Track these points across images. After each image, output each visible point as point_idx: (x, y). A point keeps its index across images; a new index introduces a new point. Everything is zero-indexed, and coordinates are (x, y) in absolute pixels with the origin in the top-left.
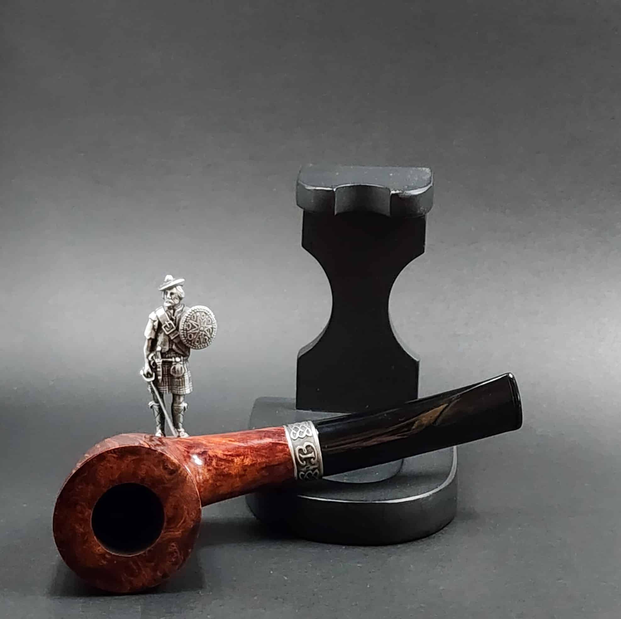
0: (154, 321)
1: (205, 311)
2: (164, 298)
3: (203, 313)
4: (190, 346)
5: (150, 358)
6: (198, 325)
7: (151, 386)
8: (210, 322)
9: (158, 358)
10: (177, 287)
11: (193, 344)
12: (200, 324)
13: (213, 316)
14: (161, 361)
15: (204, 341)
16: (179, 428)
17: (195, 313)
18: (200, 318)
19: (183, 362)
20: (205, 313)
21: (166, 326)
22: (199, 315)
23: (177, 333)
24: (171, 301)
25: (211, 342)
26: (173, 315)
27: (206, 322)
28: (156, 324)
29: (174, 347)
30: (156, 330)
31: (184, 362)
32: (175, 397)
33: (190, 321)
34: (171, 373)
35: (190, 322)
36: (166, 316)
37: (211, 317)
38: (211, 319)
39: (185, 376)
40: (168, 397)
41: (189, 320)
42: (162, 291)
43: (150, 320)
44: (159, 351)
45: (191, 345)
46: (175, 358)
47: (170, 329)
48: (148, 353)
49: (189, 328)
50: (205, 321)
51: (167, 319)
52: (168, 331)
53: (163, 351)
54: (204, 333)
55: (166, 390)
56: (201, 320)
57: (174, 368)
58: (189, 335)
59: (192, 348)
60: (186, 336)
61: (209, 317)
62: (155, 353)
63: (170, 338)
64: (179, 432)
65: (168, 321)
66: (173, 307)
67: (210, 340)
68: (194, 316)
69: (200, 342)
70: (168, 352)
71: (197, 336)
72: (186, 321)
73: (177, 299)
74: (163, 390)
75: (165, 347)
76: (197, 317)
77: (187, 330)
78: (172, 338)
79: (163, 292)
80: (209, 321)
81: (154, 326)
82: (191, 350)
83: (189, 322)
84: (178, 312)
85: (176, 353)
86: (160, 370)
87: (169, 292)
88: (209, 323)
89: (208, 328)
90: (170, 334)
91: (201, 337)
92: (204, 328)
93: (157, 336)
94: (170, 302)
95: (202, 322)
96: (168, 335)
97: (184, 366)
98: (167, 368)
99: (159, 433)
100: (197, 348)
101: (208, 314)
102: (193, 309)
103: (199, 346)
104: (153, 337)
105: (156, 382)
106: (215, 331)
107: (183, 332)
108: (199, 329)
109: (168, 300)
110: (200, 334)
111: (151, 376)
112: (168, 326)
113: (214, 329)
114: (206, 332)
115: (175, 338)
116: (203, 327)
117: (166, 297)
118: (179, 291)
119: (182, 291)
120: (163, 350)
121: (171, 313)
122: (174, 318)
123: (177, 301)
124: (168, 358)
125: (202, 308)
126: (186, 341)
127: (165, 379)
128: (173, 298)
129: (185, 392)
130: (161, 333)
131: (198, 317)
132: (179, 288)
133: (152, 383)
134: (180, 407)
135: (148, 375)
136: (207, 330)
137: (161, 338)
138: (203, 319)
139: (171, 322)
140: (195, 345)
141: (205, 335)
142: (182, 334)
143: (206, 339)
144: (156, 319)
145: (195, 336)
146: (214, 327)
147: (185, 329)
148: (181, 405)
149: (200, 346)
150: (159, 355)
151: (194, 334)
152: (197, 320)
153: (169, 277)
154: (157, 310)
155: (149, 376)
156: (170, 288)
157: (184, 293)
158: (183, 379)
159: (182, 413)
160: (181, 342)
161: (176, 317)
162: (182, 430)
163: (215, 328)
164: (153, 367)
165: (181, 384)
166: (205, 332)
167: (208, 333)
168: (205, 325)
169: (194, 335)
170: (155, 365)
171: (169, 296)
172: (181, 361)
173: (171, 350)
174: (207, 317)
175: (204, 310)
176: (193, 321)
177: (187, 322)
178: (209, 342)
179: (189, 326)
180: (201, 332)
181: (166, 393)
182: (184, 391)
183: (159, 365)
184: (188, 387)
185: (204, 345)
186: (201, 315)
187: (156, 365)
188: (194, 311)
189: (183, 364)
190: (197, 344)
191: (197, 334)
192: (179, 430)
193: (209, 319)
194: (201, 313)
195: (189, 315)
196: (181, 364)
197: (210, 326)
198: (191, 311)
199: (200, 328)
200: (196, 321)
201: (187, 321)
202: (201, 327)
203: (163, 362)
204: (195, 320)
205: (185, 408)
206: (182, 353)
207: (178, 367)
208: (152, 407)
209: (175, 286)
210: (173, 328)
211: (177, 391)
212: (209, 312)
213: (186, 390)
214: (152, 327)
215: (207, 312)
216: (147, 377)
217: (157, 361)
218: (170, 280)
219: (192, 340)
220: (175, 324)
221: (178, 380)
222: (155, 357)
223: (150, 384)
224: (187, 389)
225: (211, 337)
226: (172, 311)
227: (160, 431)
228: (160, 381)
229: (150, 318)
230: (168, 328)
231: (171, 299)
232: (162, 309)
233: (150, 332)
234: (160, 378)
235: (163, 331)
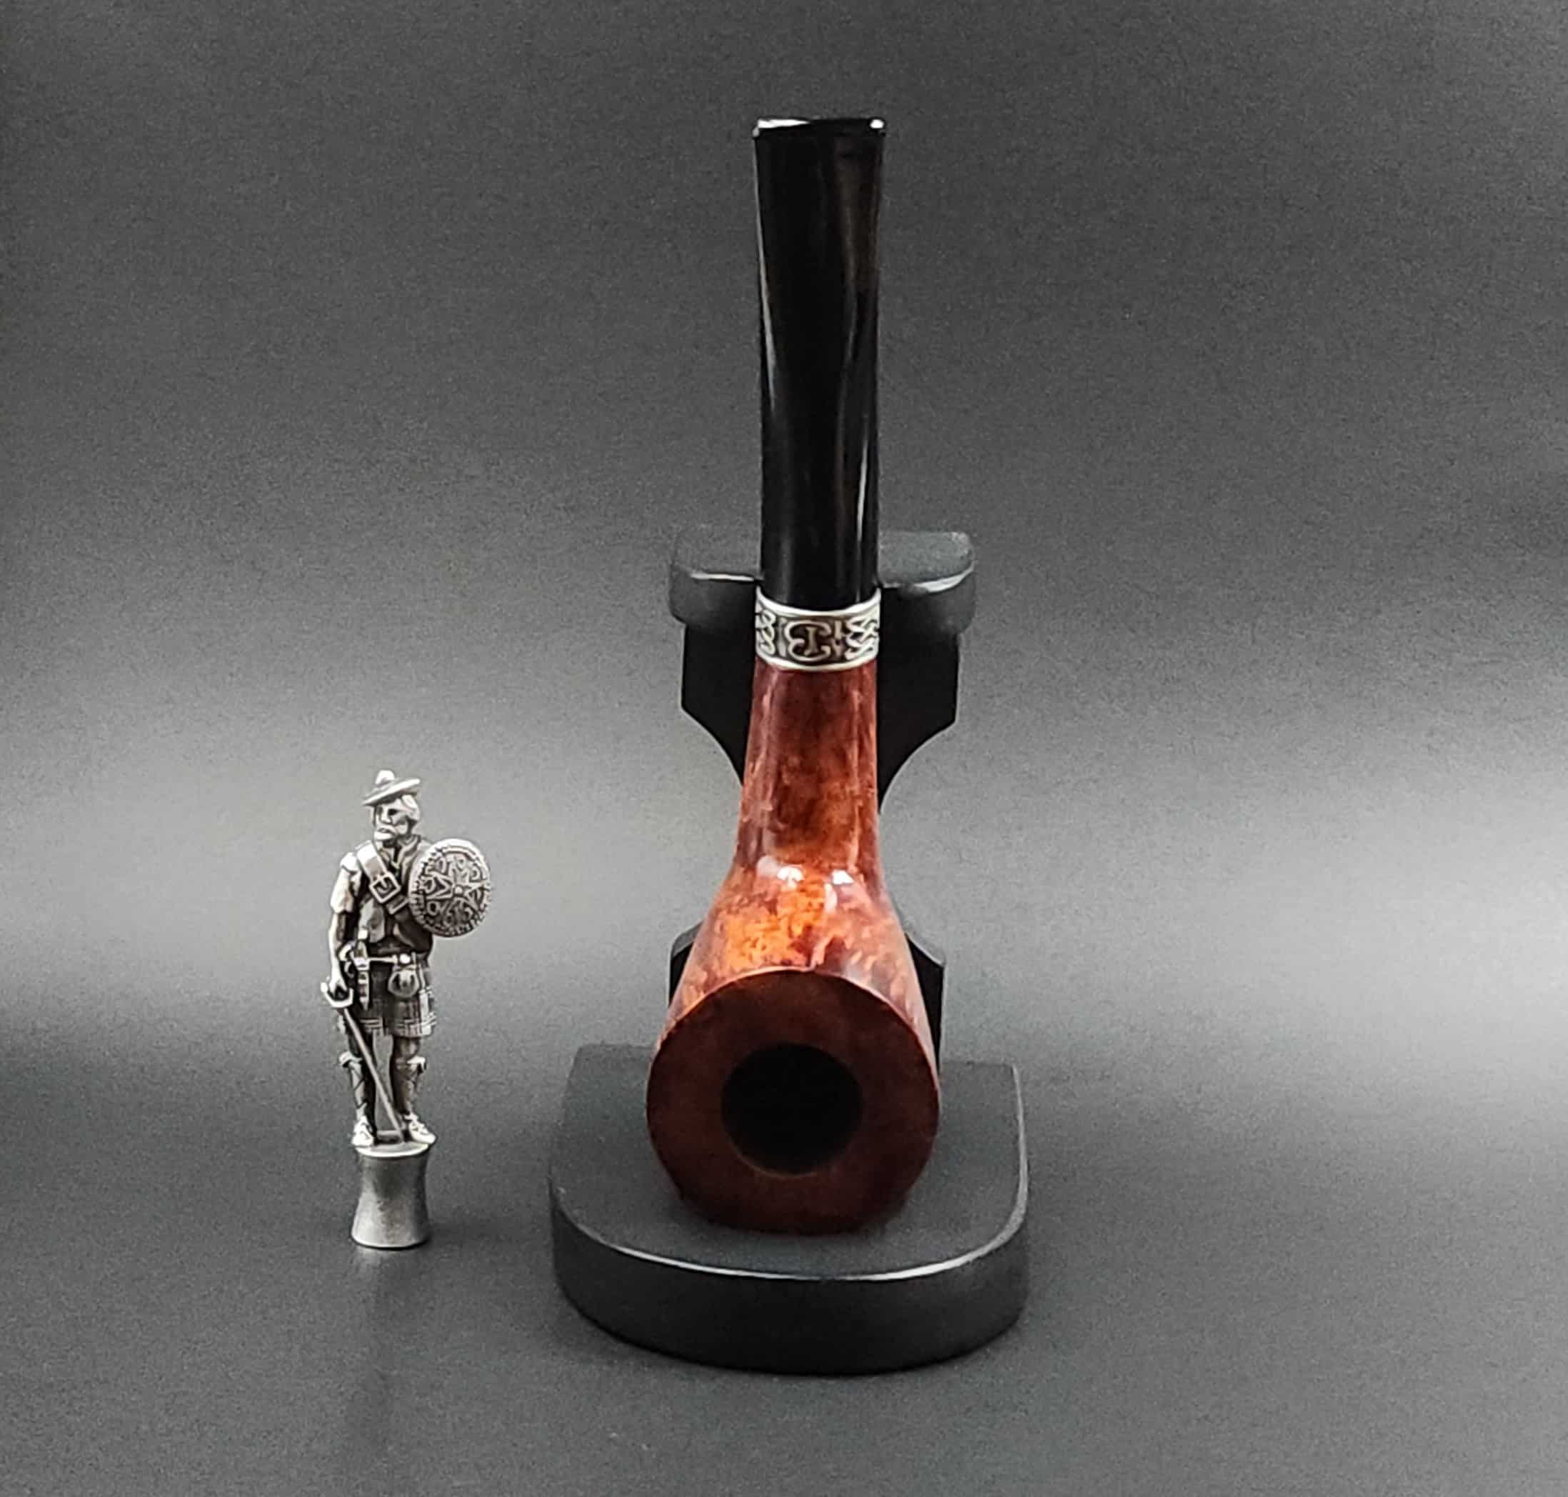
1: (466, 851)
2: (374, 822)
3: (462, 854)
5: (342, 955)
6: (449, 883)
7: (345, 1020)
8: (476, 876)
9: (360, 955)
10: (404, 797)
11: (439, 925)
12: (455, 880)
13: (482, 864)
14: (368, 962)
15: (464, 919)
16: (408, 1114)
18: (455, 867)
19: (417, 964)
20: (466, 855)
21: (379, 885)
22: (453, 860)
23: (403, 901)
24: (390, 827)
25: (479, 919)
26: (395, 860)
27: (468, 875)
28: (357, 879)
29: (396, 931)
30: (356, 894)
31: (420, 965)
32: (399, 1042)
33: (435, 874)
34: (391, 989)
35: (432, 876)
36: (378, 862)
37: (479, 865)
38: (479, 868)
39: (421, 997)
40: (384, 1043)
41: (430, 870)
42: (371, 804)
43: (343, 871)
44: (362, 940)
46: (398, 955)
47: (387, 891)
48: (339, 943)
49: (429, 888)
50: (465, 875)
51: (380, 868)
52: (383, 896)
53: (372, 940)
54: (462, 900)
55: (378, 1028)
56: (457, 871)
57: (397, 978)
58: (429, 903)
60: (422, 906)
61: (475, 865)
62: (353, 944)
63: (386, 912)
64: (408, 1122)
65: (382, 874)
66: (395, 841)
67: (476, 916)
68: (441, 863)
69: (455, 919)
70: (382, 941)
71: (447, 907)
72: (423, 874)
73: (403, 823)
74: (373, 1028)
75: (375, 931)
76: (448, 864)
77: (425, 894)
78: (392, 911)
79: (372, 809)
80: (475, 873)
81: (351, 885)
82: (436, 938)
83: (430, 876)
84: (407, 854)
85: (401, 944)
86: (364, 982)
87: (386, 808)
88: (474, 879)
89: (473, 888)
90: (388, 901)
91: (456, 909)
92: (463, 889)
93: (357, 906)
94: (388, 831)
95: (458, 875)
96: (384, 905)
97: (417, 973)
98: (380, 979)
99: (363, 1122)
100: (447, 933)
101: (474, 857)
102: (439, 847)
103: (452, 928)
104: (349, 908)
105: (355, 1010)
106: (488, 896)
108: (451, 892)
109: (384, 826)
110: (455, 902)
111: (346, 996)
112: (384, 884)
113: (486, 892)
114: (469, 897)
115: (399, 912)
116: (460, 885)
117: (380, 819)
118: (408, 806)
119: (414, 805)
120: (372, 937)
121: (389, 856)
122: (396, 865)
123: (403, 829)
124: (384, 954)
125: (459, 844)
127: (377, 1002)
128: (394, 822)
129: (421, 1031)
130: (367, 901)
131: (450, 865)
132: (407, 799)
133: (346, 1012)
134: (408, 1064)
135: (339, 994)
136: (471, 894)
137: (367, 911)
138: (460, 870)
139: (389, 875)
140: (442, 927)
141: (465, 905)
143: (467, 914)
144: (356, 868)
145: (444, 908)
146: (486, 887)
147: (421, 891)
148: (411, 1061)
149: (455, 930)
150: (362, 946)
151: (442, 901)
152: (447, 870)
153: (386, 775)
154: (359, 849)
155: (341, 995)
156: (390, 799)
157: (418, 811)
158: (416, 1002)
159: (414, 1077)
160: (412, 918)
161: (401, 866)
162: (411, 1116)
163: (488, 890)
164: (351, 975)
165: (411, 1015)
166: (465, 897)
167: (472, 901)
168: (467, 883)
169: (442, 906)
170: (354, 971)
171: (385, 816)
172: (411, 962)
173: (389, 937)
174: (471, 863)
175: (464, 848)
176: (440, 872)
177: (426, 875)
178: (475, 919)
179: (429, 884)
180: (456, 899)
181: (378, 1034)
182: (418, 1029)
183: (364, 970)
184: (429, 1020)
185: (463, 926)
186: (456, 860)
187: (357, 972)
188: (440, 850)
189: (417, 968)
190: (448, 924)
191: (446, 902)
192: (407, 1117)
193: (475, 868)
194: (456, 855)
195: (430, 859)
196: (411, 969)
197: (478, 885)
198: (434, 851)
199: (454, 889)
200: (446, 874)
201: (426, 872)
202: (457, 885)
203: (372, 964)
204: (443, 871)
205: (419, 1066)
206: (413, 944)
207: (405, 975)
208: (346, 1065)
209: (399, 795)
210: (394, 888)
211: (402, 1030)
212: (474, 854)
213: (423, 1029)
214: (347, 886)
215: (470, 854)
216: (336, 998)
217: (358, 961)
218: (389, 782)
219: (436, 916)
220: (399, 879)
221: (406, 1005)
222: (355, 953)
223: (343, 1014)
224: (426, 1025)
225: (480, 910)
226: (392, 852)
227: (364, 1119)
228: (366, 1007)
229: (344, 867)
230: (384, 889)
231: (390, 824)
232: (371, 847)
233: (342, 896)
234: (364, 1000)
235: (372, 896)
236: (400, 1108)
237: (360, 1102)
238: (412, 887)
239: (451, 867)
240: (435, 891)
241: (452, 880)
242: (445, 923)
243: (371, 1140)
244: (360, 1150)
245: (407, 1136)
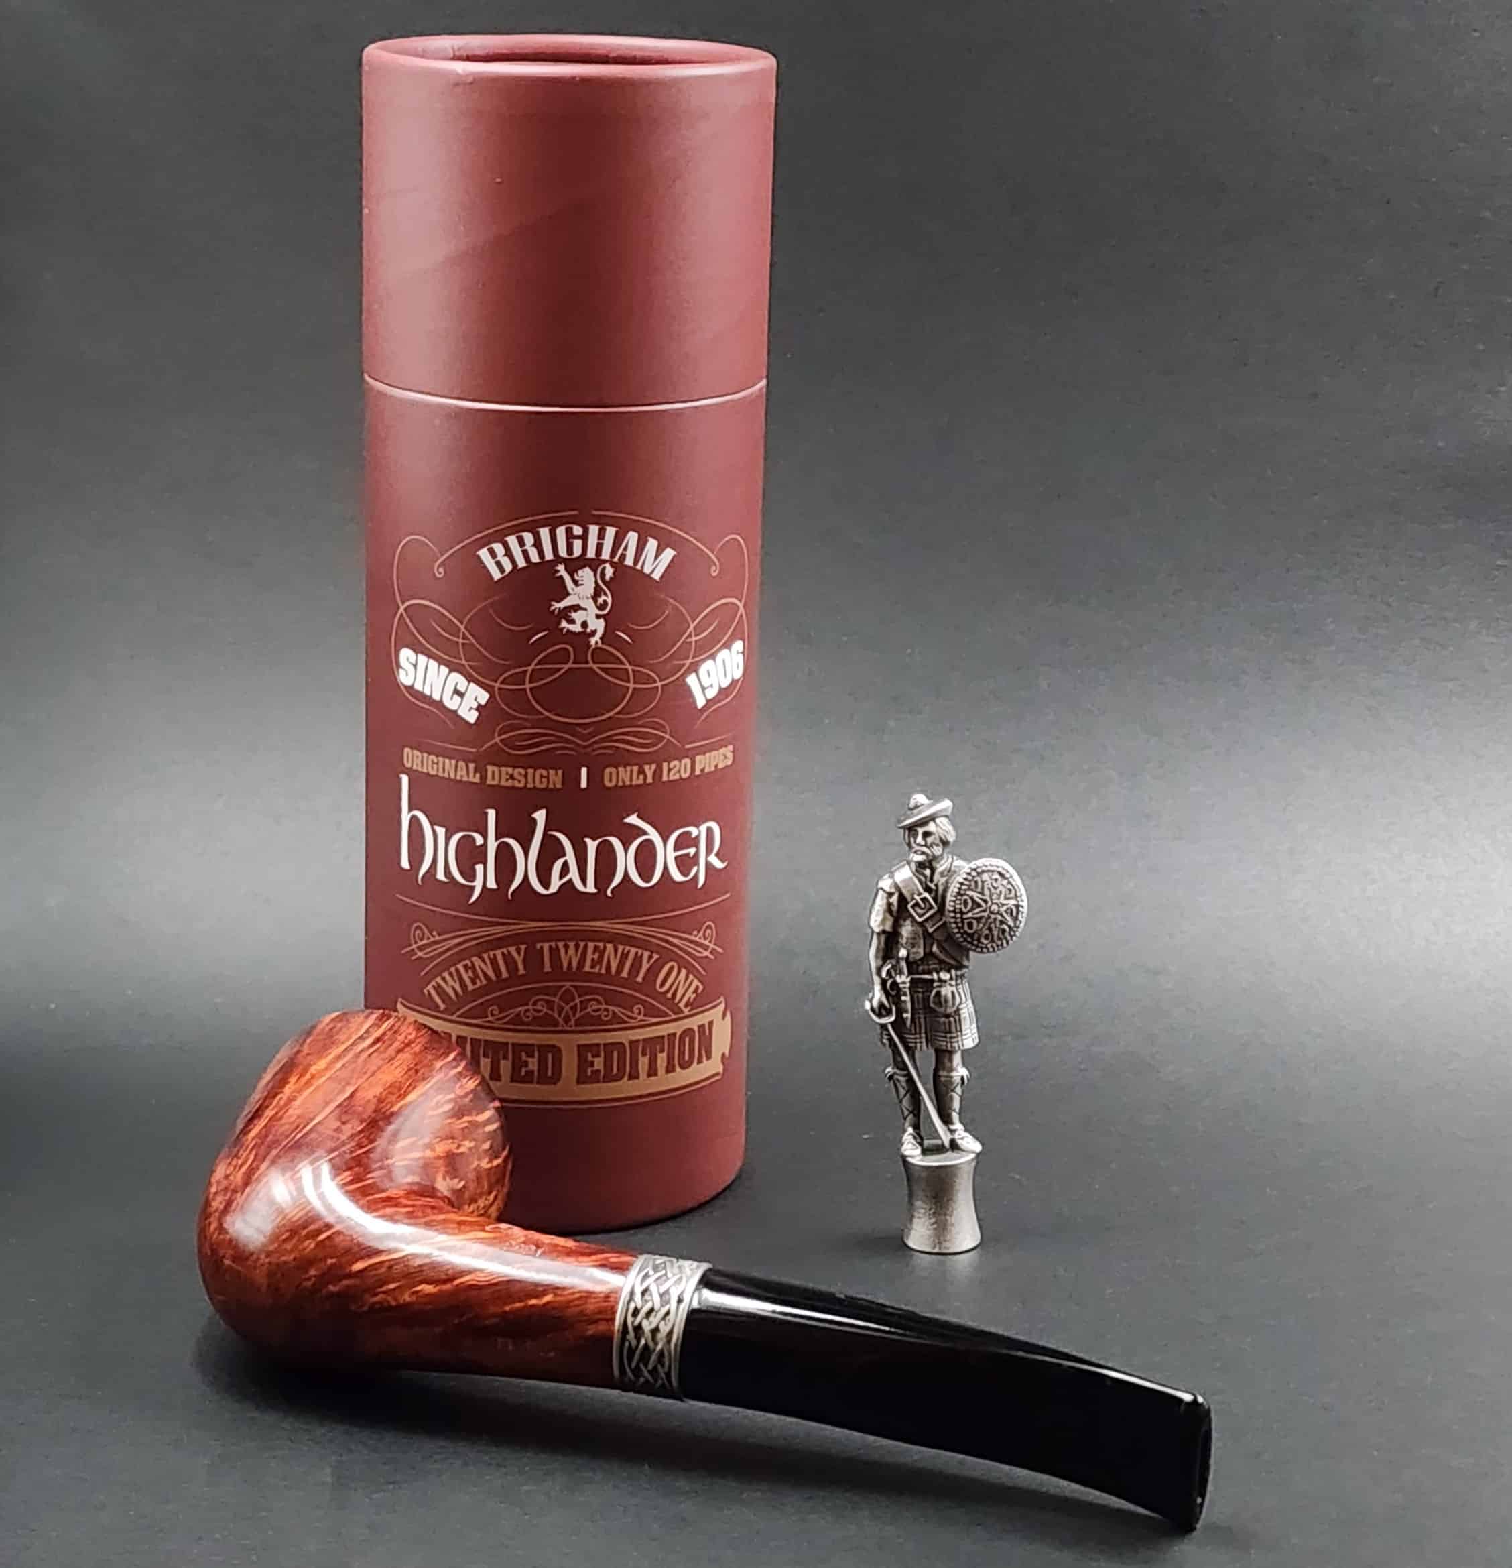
0: (890, 895)
1: (1000, 870)
2: (909, 845)
3: (996, 873)
4: (969, 946)
5: (884, 974)
6: (985, 901)
7: (889, 1035)
8: (1012, 892)
9: (901, 973)
10: (938, 820)
11: (976, 942)
12: (991, 899)
13: (1017, 880)
14: (909, 979)
15: (1001, 936)
16: (952, 1123)
17: (979, 874)
18: (990, 886)
19: (956, 980)
20: (1000, 874)
21: (917, 904)
22: (988, 879)
23: (941, 920)
24: (925, 849)
25: (1015, 935)
26: (931, 881)
27: (1003, 893)
28: (894, 899)
29: (935, 949)
30: (895, 914)
31: (959, 981)
32: (943, 1056)
33: (968, 892)
34: (932, 1005)
35: (968, 895)
36: (914, 882)
37: (1013, 883)
38: (1012, 886)
39: (961, 1012)
40: (926, 1055)
41: (965, 890)
42: (904, 828)
43: (881, 892)
44: (902, 959)
45: (973, 945)
46: (938, 973)
47: (925, 911)
48: (880, 962)
49: (966, 908)
50: (1001, 892)
51: (918, 890)
52: (920, 916)
53: (911, 959)
54: (999, 917)
55: (921, 1043)
57: (938, 994)
58: (966, 921)
59: (975, 951)
60: (960, 925)
61: (1009, 883)
62: (894, 962)
63: (925, 931)
64: (952, 1131)
65: (920, 894)
66: (930, 862)
67: (1012, 933)
68: (976, 882)
69: (993, 936)
70: (922, 959)
71: (984, 925)
72: (959, 893)
73: (937, 845)
74: (916, 1043)
75: (914, 950)
76: (983, 882)
77: (962, 913)
78: (931, 930)
79: (907, 832)
80: (1010, 890)
81: (889, 905)
82: (972, 954)
83: (965, 894)
84: (942, 874)
85: (941, 962)
86: (906, 998)
87: (920, 830)
88: (1008, 896)
89: (1009, 906)
90: (926, 920)
91: (993, 926)
92: (999, 907)
93: (896, 925)
94: (923, 853)
95: (993, 894)
96: (921, 924)
97: (957, 989)
98: (920, 995)
99: (911, 1134)
100: (985, 950)
101: (1007, 875)
102: (974, 867)
103: (989, 946)
104: (888, 928)
105: (899, 1024)
106: (1023, 912)
107: (955, 918)
108: (988, 910)
109: (918, 848)
110: (991, 920)
111: (889, 1012)
112: (922, 905)
113: (1020, 909)
114: (1005, 914)
115: (935, 930)
116: (996, 904)
117: (915, 842)
118: (941, 828)
119: (950, 828)
120: (912, 956)
121: (925, 877)
122: (932, 886)
123: (937, 851)
124: (924, 973)
125: (993, 863)
126: (962, 936)
127: (919, 1018)
128: (928, 844)
129: (963, 1045)
130: (905, 920)
131: (985, 884)
132: (941, 822)
133: (890, 1027)
134: (951, 1077)
135: (882, 1011)
136: (1006, 912)
137: (906, 930)
138: (995, 888)
139: (926, 895)
140: (980, 945)
141: (1002, 923)
142: (953, 920)
143: (1004, 931)
144: (895, 890)
145: (981, 925)
146: (1021, 903)
147: (957, 910)
148: (954, 1074)
149: (992, 947)
150: (903, 964)
151: (978, 920)
152: (983, 888)
153: (920, 798)
154: (895, 871)
155: (884, 1012)
156: (924, 822)
157: (953, 833)
158: (957, 1017)
159: (959, 1090)
160: (950, 937)
161: (936, 885)
162: (957, 1125)
163: (1022, 907)
164: (893, 991)
165: (953, 1029)
166: (1001, 915)
167: (1008, 918)
168: (1002, 900)
169: (978, 923)
170: (895, 988)
171: (919, 839)
172: (951, 979)
173: (929, 955)
174: (1005, 882)
175: (998, 867)
176: (975, 891)
177: (962, 895)
178: (1012, 936)
179: (966, 902)
180: (993, 916)
181: (921, 1048)
182: (960, 1043)
183: (905, 988)
184: (970, 1035)
185: (999, 943)
186: (991, 879)
187: (899, 990)
188: (975, 870)
189: (957, 985)
190: (985, 942)
191: (983, 920)
192: (952, 1127)
193: (1010, 886)
194: (990, 874)
195: (966, 879)
196: (951, 985)
197: (1013, 902)
198: (969, 871)
199: (990, 907)
200: (982, 893)
201: (962, 892)
202: (992, 903)
203: (912, 981)
204: (979, 890)
205: (962, 1079)
206: (953, 962)
207: (946, 991)
208: (891, 1077)
209: (932, 818)
210: (931, 907)
211: (945, 1044)
212: (1008, 872)
213: (965, 1042)
214: (885, 907)
215: (1004, 872)
216: (880, 1015)
217: (899, 979)
218: (922, 805)
219: (974, 934)
220: (935, 899)
221: (947, 1020)
222: (895, 971)
223: (887, 1030)
224: (969, 1037)
225: (1015, 926)
226: (928, 872)
227: (910, 1130)
228: (909, 1023)
229: (882, 889)
230: (922, 909)
231: (925, 845)
232: (907, 867)
233: (880, 918)
234: (908, 1015)
235: (911, 916)
236: (946, 1120)
237: (906, 1113)
238: (949, 906)
239: (986, 886)
240: (972, 909)
241: (988, 899)
242: (983, 940)
243: (919, 1151)
244: (910, 1160)
245: (954, 1146)
